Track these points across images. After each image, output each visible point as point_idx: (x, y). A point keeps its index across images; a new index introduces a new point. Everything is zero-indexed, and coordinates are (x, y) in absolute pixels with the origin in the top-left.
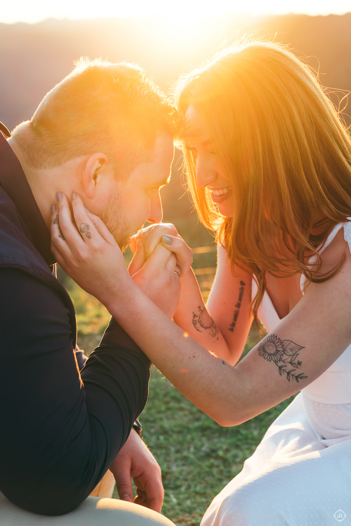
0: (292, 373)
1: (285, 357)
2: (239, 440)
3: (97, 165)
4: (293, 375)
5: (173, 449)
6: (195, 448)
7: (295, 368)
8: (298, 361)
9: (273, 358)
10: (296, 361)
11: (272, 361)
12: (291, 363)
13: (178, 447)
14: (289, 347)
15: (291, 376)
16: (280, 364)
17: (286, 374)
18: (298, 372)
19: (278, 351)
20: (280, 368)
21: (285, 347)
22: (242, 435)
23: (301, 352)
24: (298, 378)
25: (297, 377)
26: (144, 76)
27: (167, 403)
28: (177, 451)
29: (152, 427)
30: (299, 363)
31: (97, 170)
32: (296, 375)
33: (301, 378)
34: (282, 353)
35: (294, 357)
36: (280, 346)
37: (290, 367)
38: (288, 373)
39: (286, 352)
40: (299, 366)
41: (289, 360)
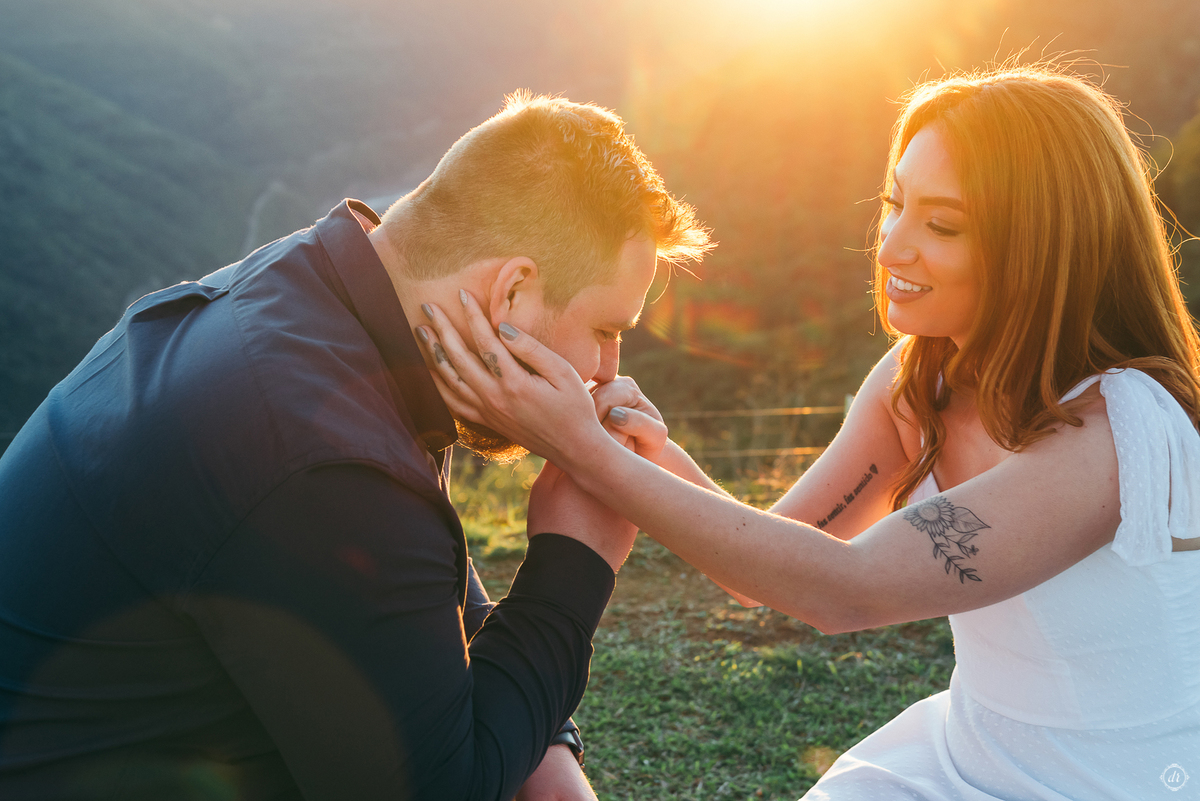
0: (956, 562)
1: (950, 532)
2: (790, 780)
3: (517, 276)
4: (956, 566)
5: (664, 785)
6: (705, 787)
7: (963, 556)
8: (973, 546)
9: (929, 527)
10: (968, 545)
11: (925, 532)
12: (958, 544)
13: (676, 780)
14: (964, 519)
15: (953, 566)
16: (939, 540)
17: (945, 559)
18: (966, 564)
19: (941, 519)
20: (937, 546)
21: (955, 516)
22: (795, 771)
23: (983, 533)
24: (965, 576)
25: (962, 572)
26: (621, 130)
27: (666, 698)
28: (672, 791)
29: (632, 741)
30: (974, 550)
31: (516, 284)
32: (962, 568)
33: (969, 576)
34: (948, 524)
35: (968, 537)
36: (949, 513)
37: (955, 551)
38: (949, 560)
39: (955, 525)
40: (971, 555)
41: (957, 539)
